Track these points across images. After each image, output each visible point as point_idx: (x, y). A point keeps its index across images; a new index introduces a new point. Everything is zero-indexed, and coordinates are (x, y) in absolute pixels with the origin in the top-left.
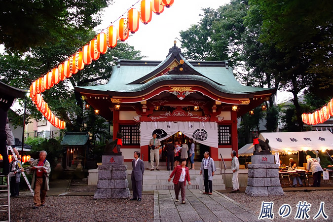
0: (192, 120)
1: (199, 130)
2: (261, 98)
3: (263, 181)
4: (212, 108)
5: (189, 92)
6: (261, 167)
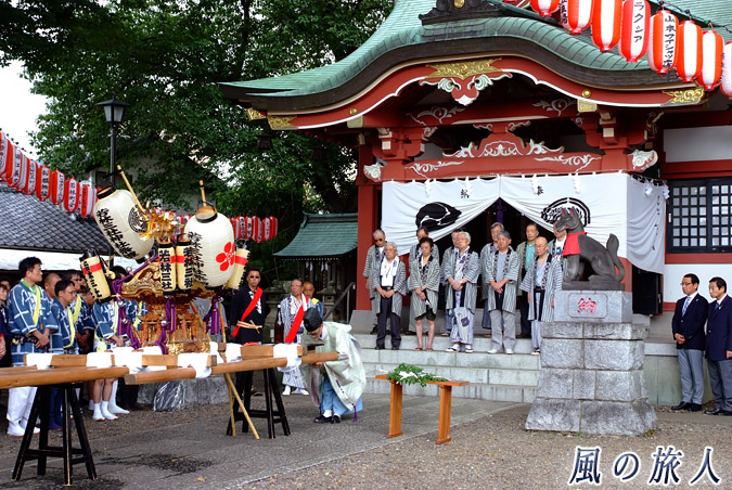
1: (563, 201)
3: (570, 381)
4: (601, 123)
5: (489, 75)
6: (566, 332)
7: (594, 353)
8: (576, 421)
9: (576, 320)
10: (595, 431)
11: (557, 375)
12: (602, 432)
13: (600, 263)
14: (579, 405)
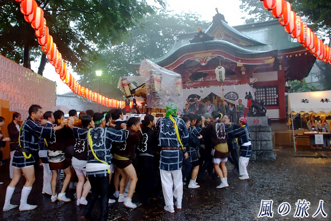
1: (230, 92)
2: (306, 54)
4: (241, 70)
5: (210, 57)
7: (259, 136)
9: (253, 126)
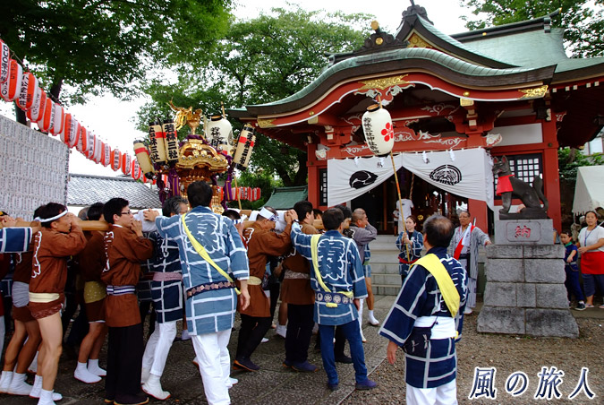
0: (428, 148)
1: (443, 167)
3: (514, 292)
4: (468, 117)
5: (400, 86)
6: (509, 252)
7: (533, 270)
8: (522, 325)
9: (515, 243)
10: (539, 334)
11: (502, 288)
12: (545, 334)
13: (530, 197)
14: (523, 312)
